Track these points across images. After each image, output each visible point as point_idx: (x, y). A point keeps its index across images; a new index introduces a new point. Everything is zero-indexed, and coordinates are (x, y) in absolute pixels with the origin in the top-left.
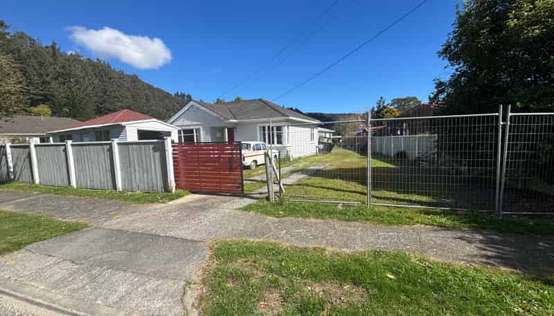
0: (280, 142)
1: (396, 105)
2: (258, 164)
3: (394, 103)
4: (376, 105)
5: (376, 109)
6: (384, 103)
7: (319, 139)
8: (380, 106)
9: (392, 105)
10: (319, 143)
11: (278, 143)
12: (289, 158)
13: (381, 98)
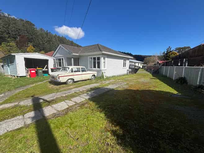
0: (99, 67)
1: (177, 51)
2: (75, 81)
3: (177, 50)
4: (166, 51)
5: (166, 53)
6: (170, 49)
7: (130, 66)
8: (168, 51)
9: (175, 51)
10: (130, 68)
11: (98, 68)
12: (103, 77)
13: (169, 47)
